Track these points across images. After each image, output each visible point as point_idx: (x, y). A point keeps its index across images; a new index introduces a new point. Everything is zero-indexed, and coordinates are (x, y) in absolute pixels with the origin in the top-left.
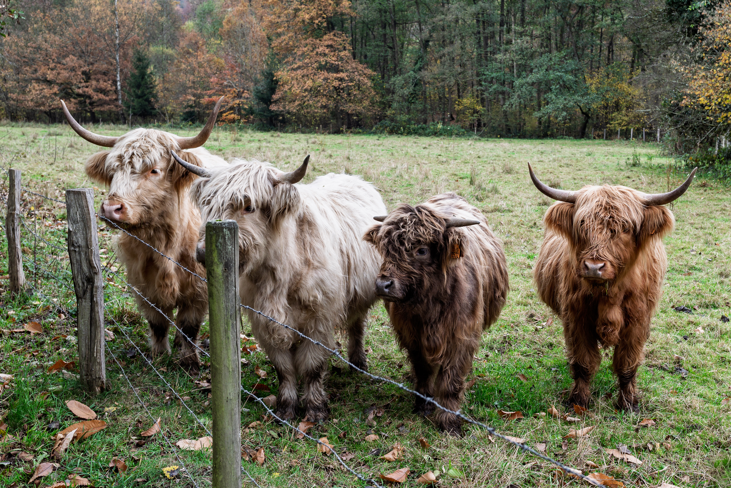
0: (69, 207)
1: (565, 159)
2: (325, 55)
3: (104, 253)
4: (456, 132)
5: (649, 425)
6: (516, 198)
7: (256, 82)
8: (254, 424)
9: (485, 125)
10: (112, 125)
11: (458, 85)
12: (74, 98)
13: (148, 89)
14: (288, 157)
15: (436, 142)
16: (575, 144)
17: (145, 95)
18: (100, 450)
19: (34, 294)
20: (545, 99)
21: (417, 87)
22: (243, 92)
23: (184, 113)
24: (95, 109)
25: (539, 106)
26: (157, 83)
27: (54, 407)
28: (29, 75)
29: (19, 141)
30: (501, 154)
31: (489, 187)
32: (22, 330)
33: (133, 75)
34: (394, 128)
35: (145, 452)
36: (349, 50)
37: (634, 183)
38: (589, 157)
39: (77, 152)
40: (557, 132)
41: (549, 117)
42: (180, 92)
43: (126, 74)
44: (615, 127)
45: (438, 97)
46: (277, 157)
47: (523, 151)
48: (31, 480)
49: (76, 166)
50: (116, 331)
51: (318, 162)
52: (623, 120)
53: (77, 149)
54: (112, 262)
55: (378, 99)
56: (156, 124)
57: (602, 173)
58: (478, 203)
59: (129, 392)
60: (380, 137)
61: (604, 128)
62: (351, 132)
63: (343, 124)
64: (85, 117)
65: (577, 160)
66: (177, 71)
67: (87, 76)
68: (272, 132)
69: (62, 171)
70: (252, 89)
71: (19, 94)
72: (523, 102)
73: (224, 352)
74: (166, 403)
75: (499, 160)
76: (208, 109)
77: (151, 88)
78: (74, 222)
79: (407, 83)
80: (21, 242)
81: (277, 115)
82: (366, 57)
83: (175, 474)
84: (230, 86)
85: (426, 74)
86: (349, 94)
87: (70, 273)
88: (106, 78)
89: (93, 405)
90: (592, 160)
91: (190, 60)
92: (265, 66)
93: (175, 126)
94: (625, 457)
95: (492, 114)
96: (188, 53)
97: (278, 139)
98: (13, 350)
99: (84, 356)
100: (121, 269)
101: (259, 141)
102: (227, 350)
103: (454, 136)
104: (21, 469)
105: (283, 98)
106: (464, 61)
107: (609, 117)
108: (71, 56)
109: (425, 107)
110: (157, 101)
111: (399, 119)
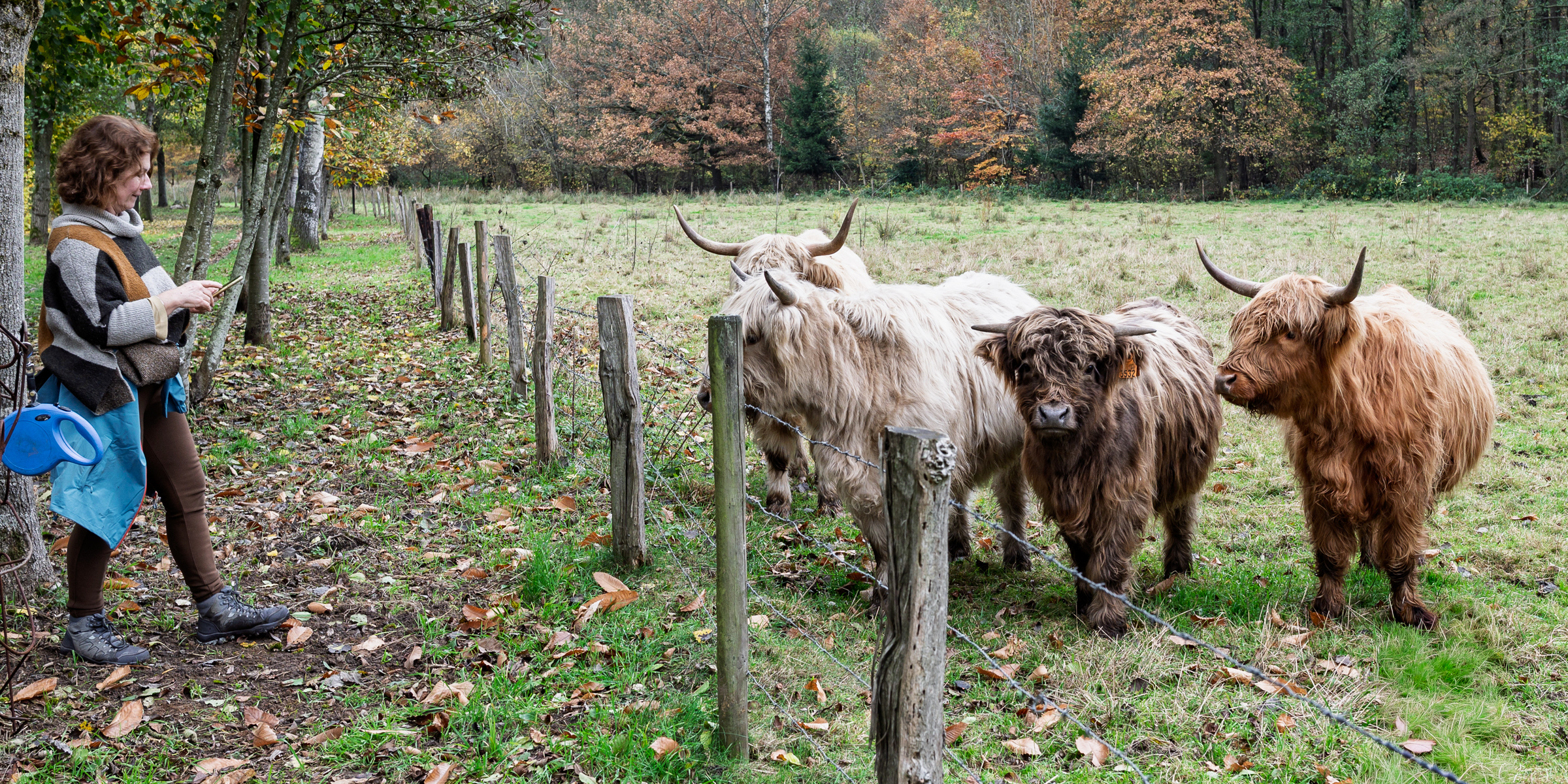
0: (601, 317)
2: (1191, 32)
4: (1482, 189)
7: (1045, 95)
9: (1549, 172)
10: (753, 193)
11: (1496, 83)
12: (683, 142)
13: (824, 117)
15: (1427, 212)
17: (819, 131)
19: (570, 464)
21: (1395, 94)
22: (1018, 118)
23: (896, 166)
24: (722, 163)
26: (844, 103)
27: (580, 580)
28: (597, 99)
29: (573, 232)
32: (549, 507)
33: (796, 91)
34: (1340, 184)
36: (1244, 19)
39: (676, 249)
42: (890, 123)
43: (783, 88)
48: (545, 647)
55: (1306, 121)
56: (841, 189)
60: (1306, 206)
62: (1248, 196)
63: (1230, 179)
64: (703, 180)
66: (884, 78)
67: (707, 96)
68: (1076, 200)
69: (645, 286)
70: (1036, 109)
71: (577, 136)
76: (946, 156)
77: (832, 115)
78: (607, 337)
79: (1372, 85)
81: (1089, 165)
82: (1283, 32)
84: (990, 106)
85: (1415, 65)
86: (1242, 115)
88: (743, 99)
89: (627, 580)
91: (909, 54)
92: (1064, 62)
96: (907, 40)
97: (1085, 214)
101: (1043, 219)
105: (1101, 128)
106: (1500, 32)
108: (676, 57)
109: (1413, 138)
110: (843, 143)
111: (1352, 165)
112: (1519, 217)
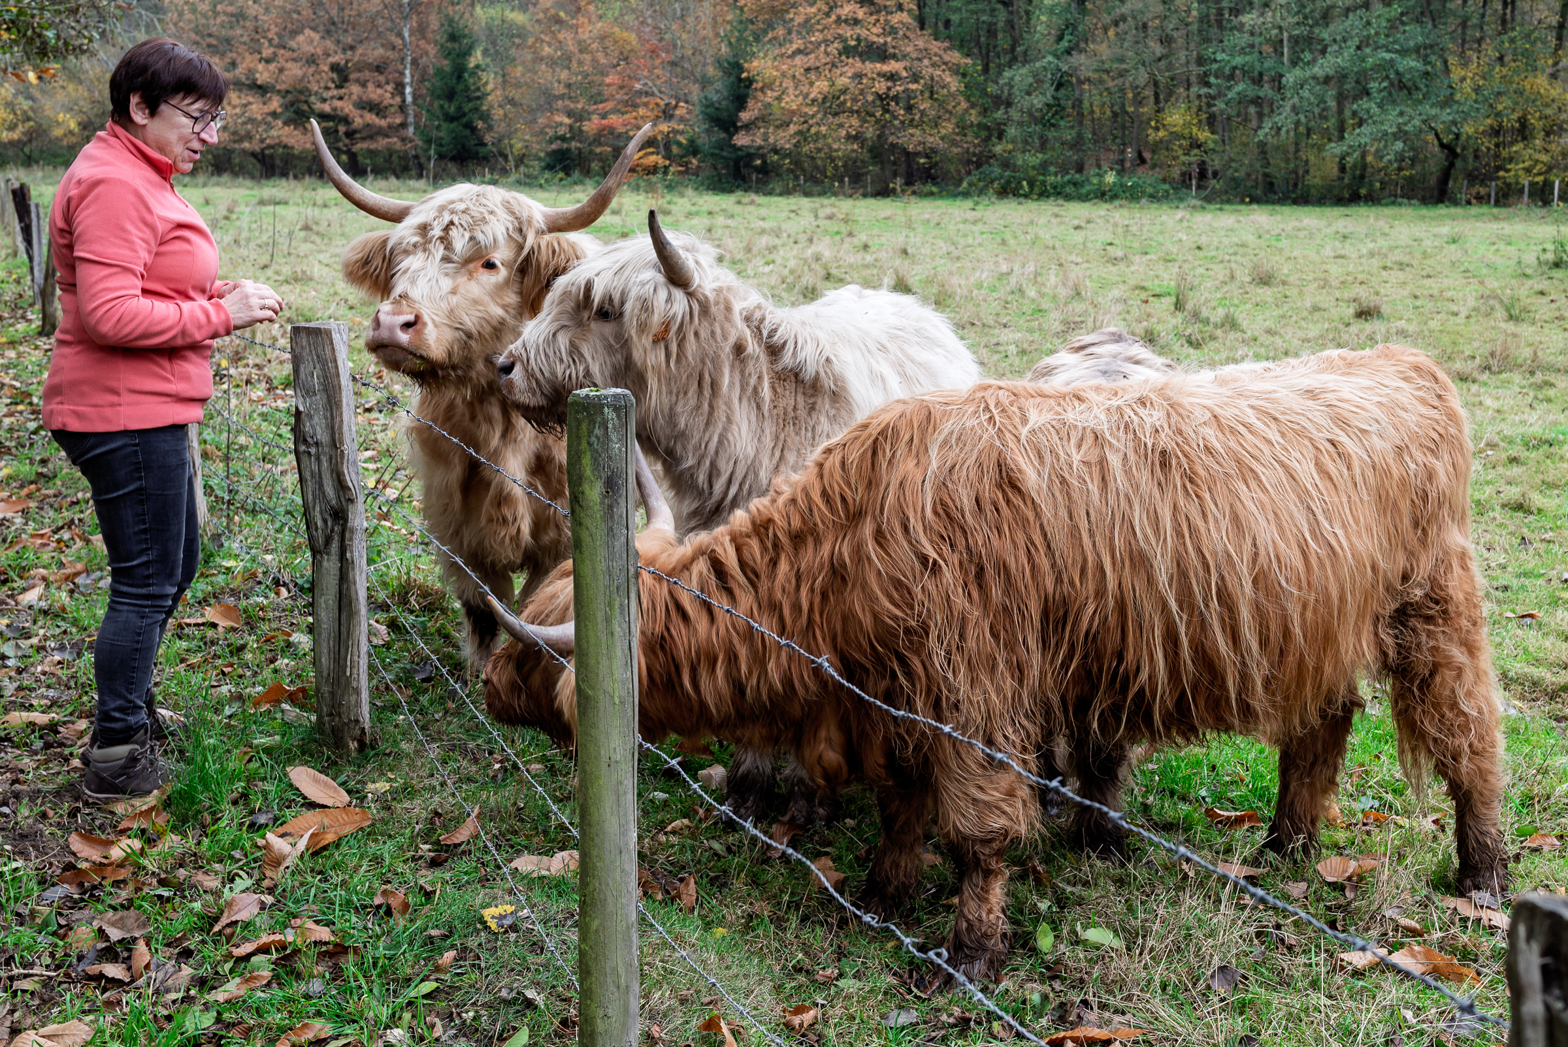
0: (296, 361)
1: (1397, 252)
2: (856, 22)
3: (372, 459)
4: (1149, 190)
5: (1546, 848)
6: (1278, 341)
7: (705, 82)
8: (677, 823)
9: (1215, 174)
10: (393, 180)
11: (1156, 84)
13: (470, 100)
14: (772, 249)
15: (1102, 213)
16: (1423, 218)
17: (464, 115)
18: (356, 869)
19: (226, 544)
20: (1354, 113)
21: (1062, 91)
22: (676, 106)
23: (548, 154)
24: (359, 146)
25: (1341, 129)
26: (490, 87)
27: (264, 779)
30: (1251, 239)
31: (1218, 315)
32: (200, 621)
33: (439, 72)
34: (1008, 182)
35: (447, 876)
36: (909, 11)
37: (1554, 306)
38: (1453, 247)
39: (318, 240)
40: (1382, 189)
41: (1364, 155)
42: (540, 108)
43: (425, 68)
44: (1516, 176)
45: (1108, 113)
46: (748, 250)
47: (1301, 234)
48: (216, 928)
49: (317, 271)
50: (393, 625)
51: (837, 260)
52: (1537, 161)
53: (318, 233)
54: (386, 477)
55: (974, 117)
56: (488, 176)
57: (1482, 283)
58: (1191, 351)
59: (417, 752)
60: (977, 203)
61: (1492, 179)
62: (914, 193)
63: (895, 175)
65: (1424, 253)
66: (533, 61)
67: (342, 75)
68: (739, 194)
69: (287, 282)
70: (695, 98)
72: (1303, 119)
73: (604, 662)
74: (494, 777)
75: (1243, 256)
76: (600, 144)
77: (478, 98)
78: (307, 392)
79: (1039, 82)
80: (200, 434)
81: (751, 157)
82: (947, 23)
83: (507, 922)
84: (647, 93)
85: (1082, 63)
86: (909, 108)
87: (299, 500)
88: (382, 78)
89: (343, 778)
90: (1459, 254)
91: (561, 36)
92: (724, 49)
93: (527, 183)
94: (1485, 915)
95: (1232, 151)
96: (558, 21)
97: (751, 208)
98: (183, 661)
99: (325, 674)
100: (406, 494)
101: (710, 213)
102: (610, 659)
103: (1143, 201)
104: (197, 906)
105: (763, 119)
106: (1168, 31)
107: (1504, 153)
108: (307, 31)
109: (1080, 136)
110: (490, 128)
111: (1020, 163)
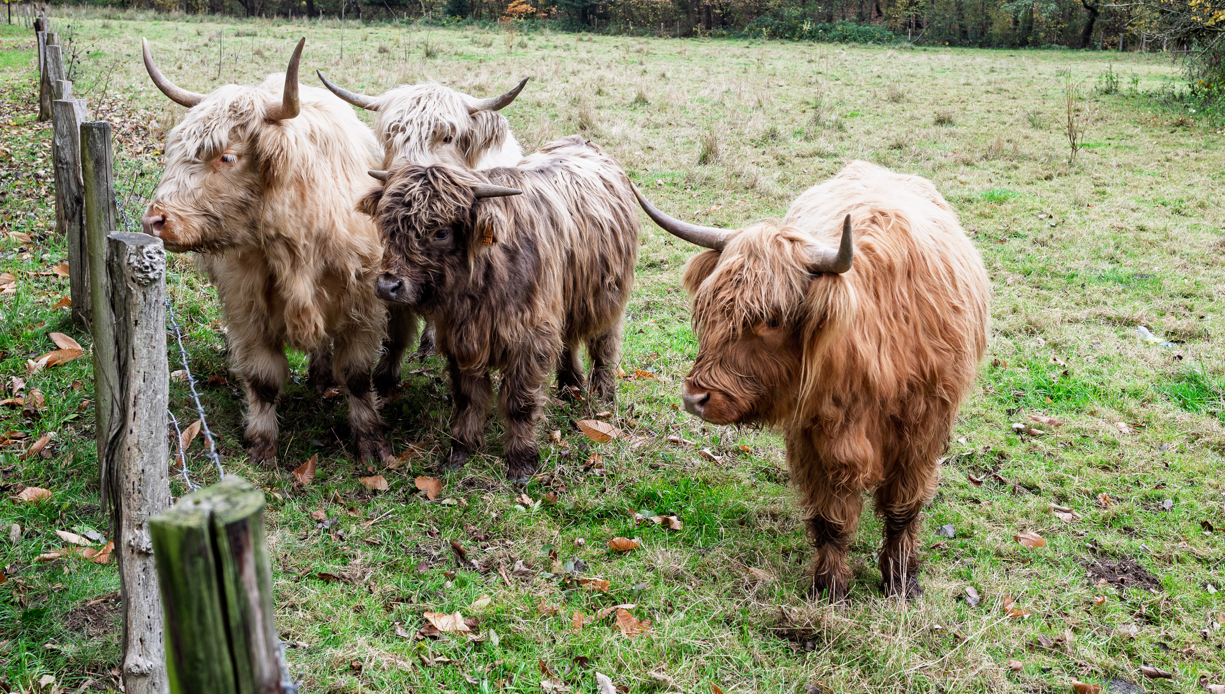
29: (185, 45)
40: (1044, 37)
41: (1031, 12)
44: (1139, 29)
56: (406, 18)
61: (1122, 32)
64: (299, 7)
68: (582, 33)
78: (61, 136)
81: (594, 7)
89: (81, 339)
93: (434, 23)
95: (937, 8)
111: (786, 14)
112: (900, 57)
